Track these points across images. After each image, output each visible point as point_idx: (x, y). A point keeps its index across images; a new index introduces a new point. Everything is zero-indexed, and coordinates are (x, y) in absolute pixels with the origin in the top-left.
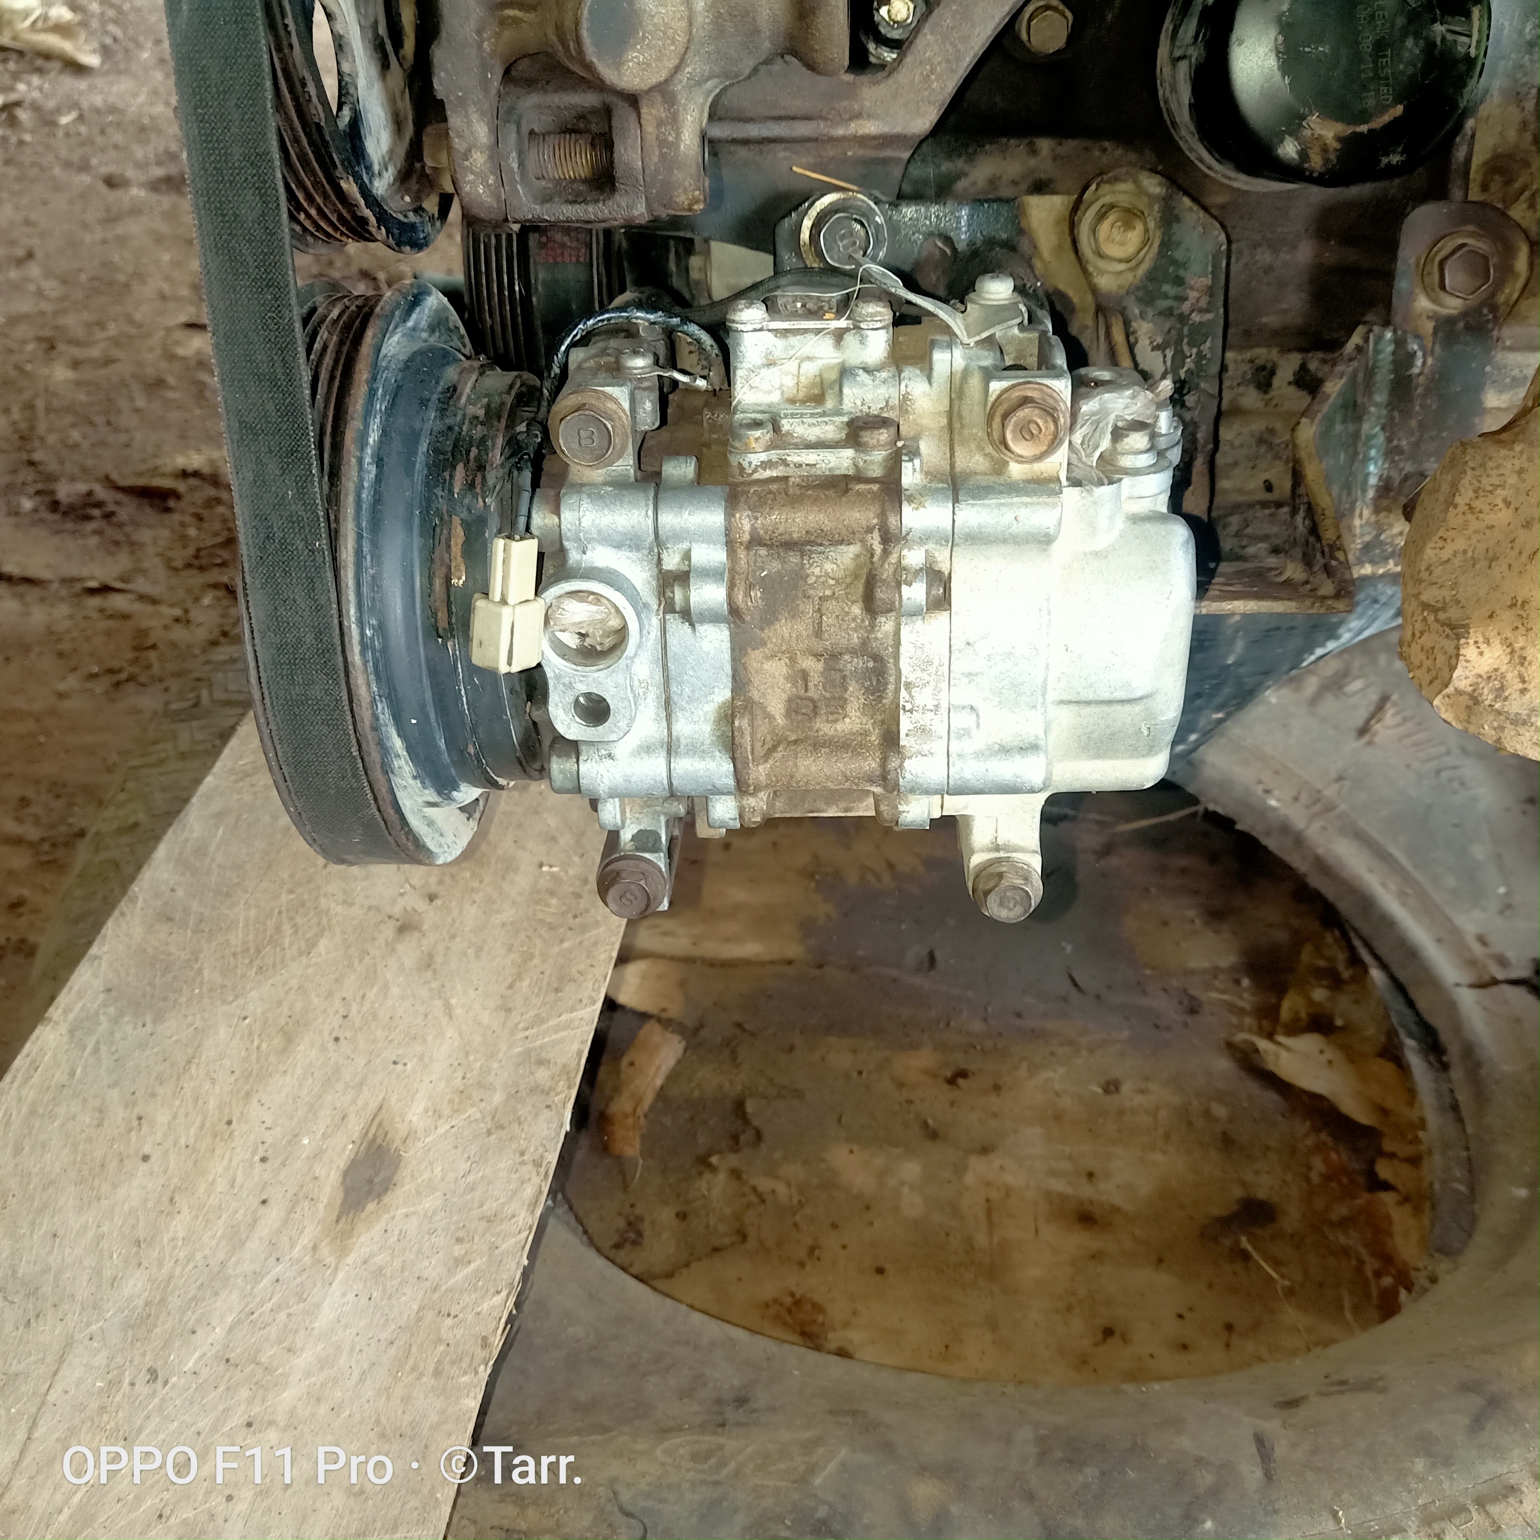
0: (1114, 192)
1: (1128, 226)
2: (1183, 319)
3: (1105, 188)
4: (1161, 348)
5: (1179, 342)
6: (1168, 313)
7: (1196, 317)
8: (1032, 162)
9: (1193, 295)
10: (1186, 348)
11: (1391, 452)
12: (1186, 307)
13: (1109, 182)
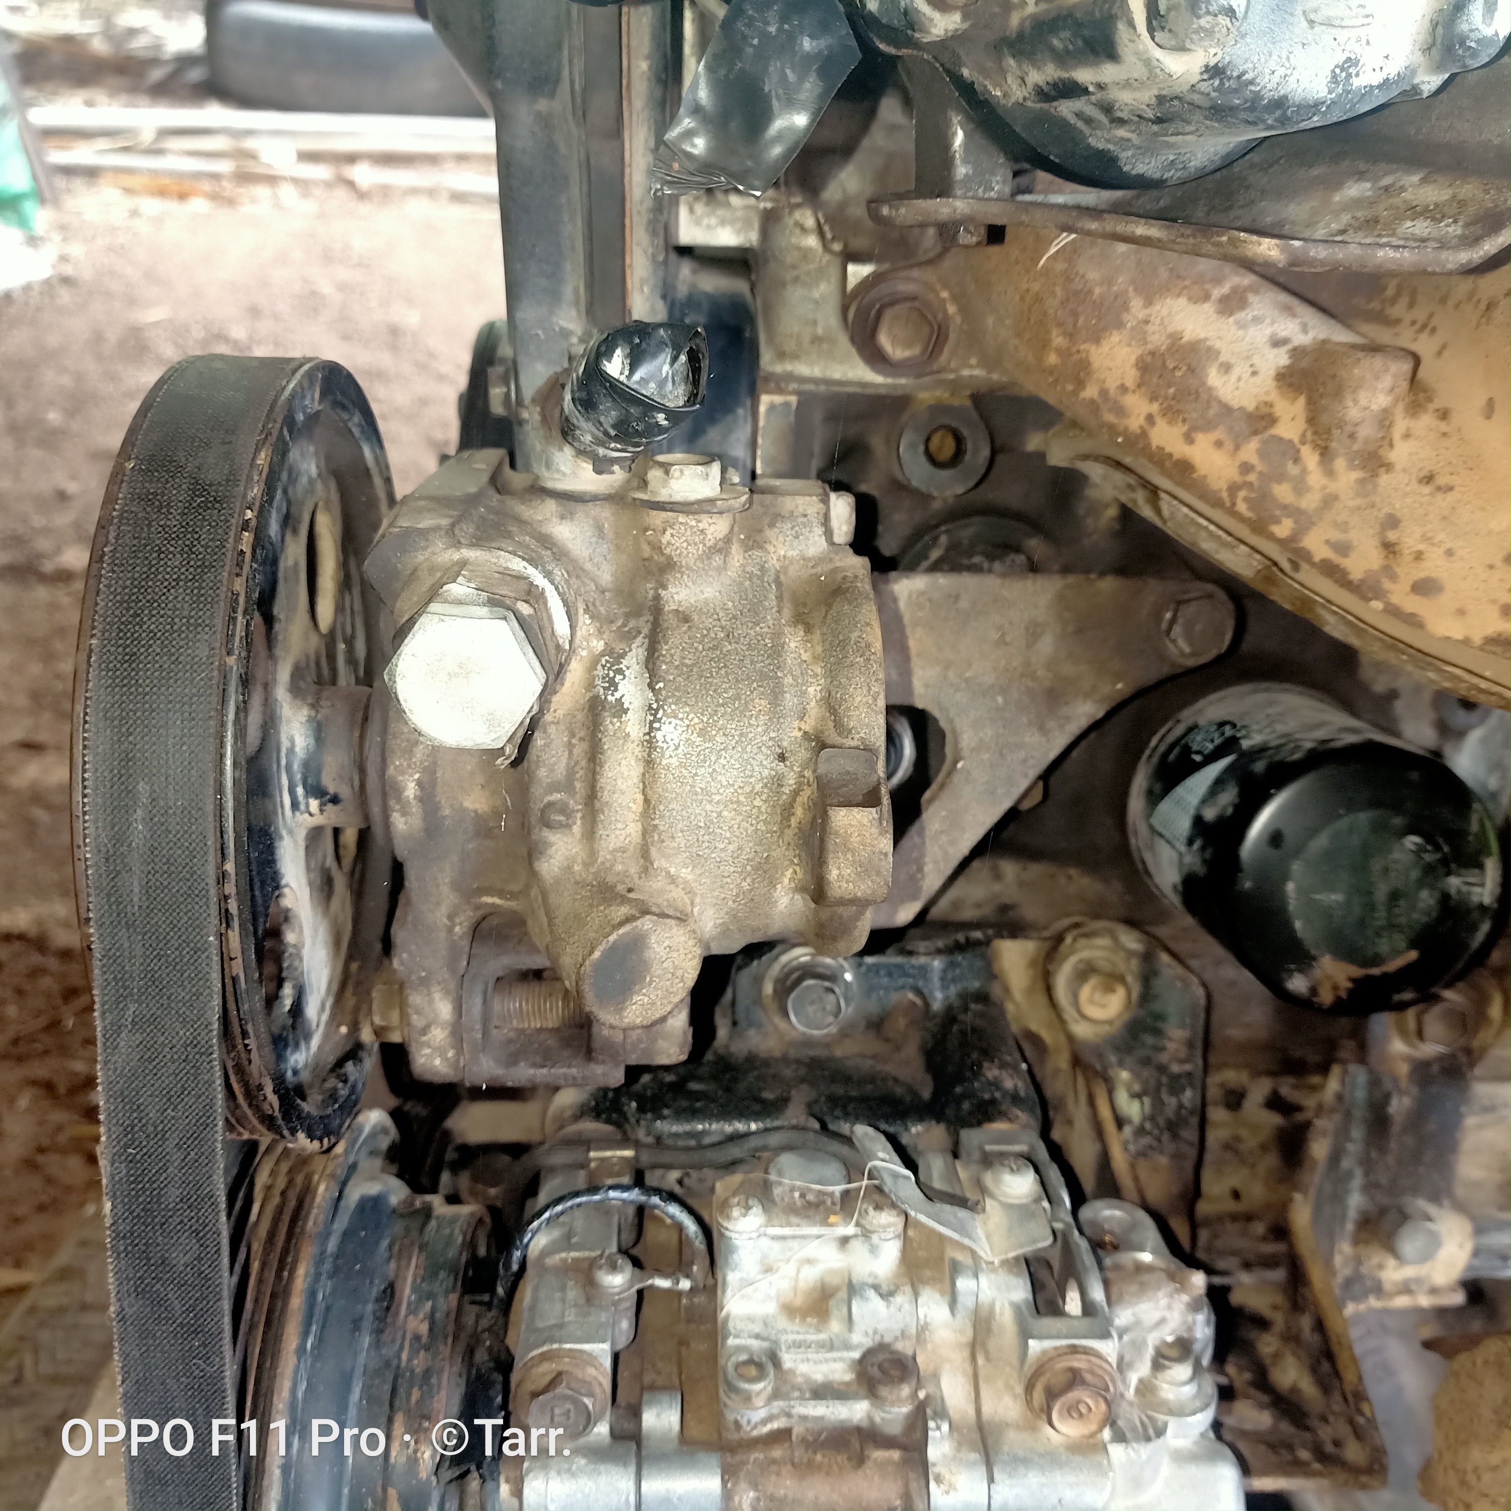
0: (1092, 947)
1: (1109, 989)
2: (1162, 1069)
3: (1082, 942)
4: (1137, 1096)
5: (1158, 1090)
6: (1146, 1062)
7: (1175, 1068)
8: (997, 887)
9: (1171, 1046)
10: (1165, 1096)
11: (1369, 1187)
12: (1164, 1058)
13: (1086, 936)
